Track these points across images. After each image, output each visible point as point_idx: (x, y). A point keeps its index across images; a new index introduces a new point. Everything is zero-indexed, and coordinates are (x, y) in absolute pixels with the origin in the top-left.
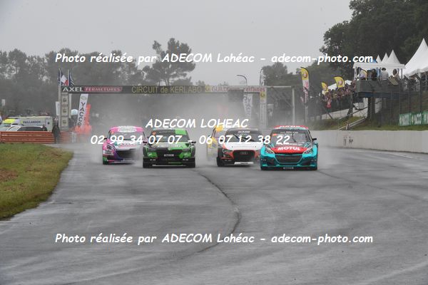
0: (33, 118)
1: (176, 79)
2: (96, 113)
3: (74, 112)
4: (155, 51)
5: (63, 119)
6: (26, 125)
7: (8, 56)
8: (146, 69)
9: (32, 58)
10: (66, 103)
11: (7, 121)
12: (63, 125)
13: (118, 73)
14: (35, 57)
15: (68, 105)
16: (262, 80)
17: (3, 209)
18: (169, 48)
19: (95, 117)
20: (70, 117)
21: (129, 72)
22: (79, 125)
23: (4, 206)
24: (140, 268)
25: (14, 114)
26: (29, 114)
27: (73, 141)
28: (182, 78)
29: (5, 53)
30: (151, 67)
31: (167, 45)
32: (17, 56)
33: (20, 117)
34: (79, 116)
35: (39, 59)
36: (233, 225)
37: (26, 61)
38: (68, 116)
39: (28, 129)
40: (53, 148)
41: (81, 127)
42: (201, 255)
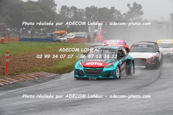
0: (79, 33)
1: (136, 18)
2: (104, 31)
3: (96, 31)
4: (128, 7)
5: (92, 33)
6: (77, 36)
7: (70, 9)
8: (125, 14)
9: (79, 9)
10: (93, 27)
11: (69, 34)
12: (91, 36)
13: (113, 16)
14: (81, 9)
15: (94, 28)
16: (171, 19)
17: (67, 69)
18: (133, 6)
19: (104, 33)
20: (94, 33)
21: (118, 15)
22: (98, 36)
23: (68, 67)
24: (121, 92)
25: (72, 31)
26: (78, 32)
27: (95, 42)
28: (138, 18)
29: (69, 8)
30: (126, 13)
31: (133, 5)
32: (74, 8)
33: (74, 33)
34: (98, 32)
35: (82, 10)
36: (158, 76)
37: (77, 11)
38: (93, 32)
39: (77, 37)
40: (87, 45)
41: (99, 37)
42: (145, 88)
